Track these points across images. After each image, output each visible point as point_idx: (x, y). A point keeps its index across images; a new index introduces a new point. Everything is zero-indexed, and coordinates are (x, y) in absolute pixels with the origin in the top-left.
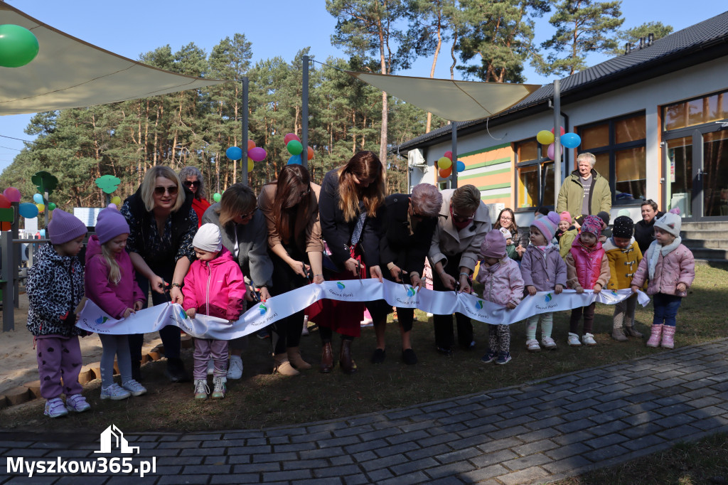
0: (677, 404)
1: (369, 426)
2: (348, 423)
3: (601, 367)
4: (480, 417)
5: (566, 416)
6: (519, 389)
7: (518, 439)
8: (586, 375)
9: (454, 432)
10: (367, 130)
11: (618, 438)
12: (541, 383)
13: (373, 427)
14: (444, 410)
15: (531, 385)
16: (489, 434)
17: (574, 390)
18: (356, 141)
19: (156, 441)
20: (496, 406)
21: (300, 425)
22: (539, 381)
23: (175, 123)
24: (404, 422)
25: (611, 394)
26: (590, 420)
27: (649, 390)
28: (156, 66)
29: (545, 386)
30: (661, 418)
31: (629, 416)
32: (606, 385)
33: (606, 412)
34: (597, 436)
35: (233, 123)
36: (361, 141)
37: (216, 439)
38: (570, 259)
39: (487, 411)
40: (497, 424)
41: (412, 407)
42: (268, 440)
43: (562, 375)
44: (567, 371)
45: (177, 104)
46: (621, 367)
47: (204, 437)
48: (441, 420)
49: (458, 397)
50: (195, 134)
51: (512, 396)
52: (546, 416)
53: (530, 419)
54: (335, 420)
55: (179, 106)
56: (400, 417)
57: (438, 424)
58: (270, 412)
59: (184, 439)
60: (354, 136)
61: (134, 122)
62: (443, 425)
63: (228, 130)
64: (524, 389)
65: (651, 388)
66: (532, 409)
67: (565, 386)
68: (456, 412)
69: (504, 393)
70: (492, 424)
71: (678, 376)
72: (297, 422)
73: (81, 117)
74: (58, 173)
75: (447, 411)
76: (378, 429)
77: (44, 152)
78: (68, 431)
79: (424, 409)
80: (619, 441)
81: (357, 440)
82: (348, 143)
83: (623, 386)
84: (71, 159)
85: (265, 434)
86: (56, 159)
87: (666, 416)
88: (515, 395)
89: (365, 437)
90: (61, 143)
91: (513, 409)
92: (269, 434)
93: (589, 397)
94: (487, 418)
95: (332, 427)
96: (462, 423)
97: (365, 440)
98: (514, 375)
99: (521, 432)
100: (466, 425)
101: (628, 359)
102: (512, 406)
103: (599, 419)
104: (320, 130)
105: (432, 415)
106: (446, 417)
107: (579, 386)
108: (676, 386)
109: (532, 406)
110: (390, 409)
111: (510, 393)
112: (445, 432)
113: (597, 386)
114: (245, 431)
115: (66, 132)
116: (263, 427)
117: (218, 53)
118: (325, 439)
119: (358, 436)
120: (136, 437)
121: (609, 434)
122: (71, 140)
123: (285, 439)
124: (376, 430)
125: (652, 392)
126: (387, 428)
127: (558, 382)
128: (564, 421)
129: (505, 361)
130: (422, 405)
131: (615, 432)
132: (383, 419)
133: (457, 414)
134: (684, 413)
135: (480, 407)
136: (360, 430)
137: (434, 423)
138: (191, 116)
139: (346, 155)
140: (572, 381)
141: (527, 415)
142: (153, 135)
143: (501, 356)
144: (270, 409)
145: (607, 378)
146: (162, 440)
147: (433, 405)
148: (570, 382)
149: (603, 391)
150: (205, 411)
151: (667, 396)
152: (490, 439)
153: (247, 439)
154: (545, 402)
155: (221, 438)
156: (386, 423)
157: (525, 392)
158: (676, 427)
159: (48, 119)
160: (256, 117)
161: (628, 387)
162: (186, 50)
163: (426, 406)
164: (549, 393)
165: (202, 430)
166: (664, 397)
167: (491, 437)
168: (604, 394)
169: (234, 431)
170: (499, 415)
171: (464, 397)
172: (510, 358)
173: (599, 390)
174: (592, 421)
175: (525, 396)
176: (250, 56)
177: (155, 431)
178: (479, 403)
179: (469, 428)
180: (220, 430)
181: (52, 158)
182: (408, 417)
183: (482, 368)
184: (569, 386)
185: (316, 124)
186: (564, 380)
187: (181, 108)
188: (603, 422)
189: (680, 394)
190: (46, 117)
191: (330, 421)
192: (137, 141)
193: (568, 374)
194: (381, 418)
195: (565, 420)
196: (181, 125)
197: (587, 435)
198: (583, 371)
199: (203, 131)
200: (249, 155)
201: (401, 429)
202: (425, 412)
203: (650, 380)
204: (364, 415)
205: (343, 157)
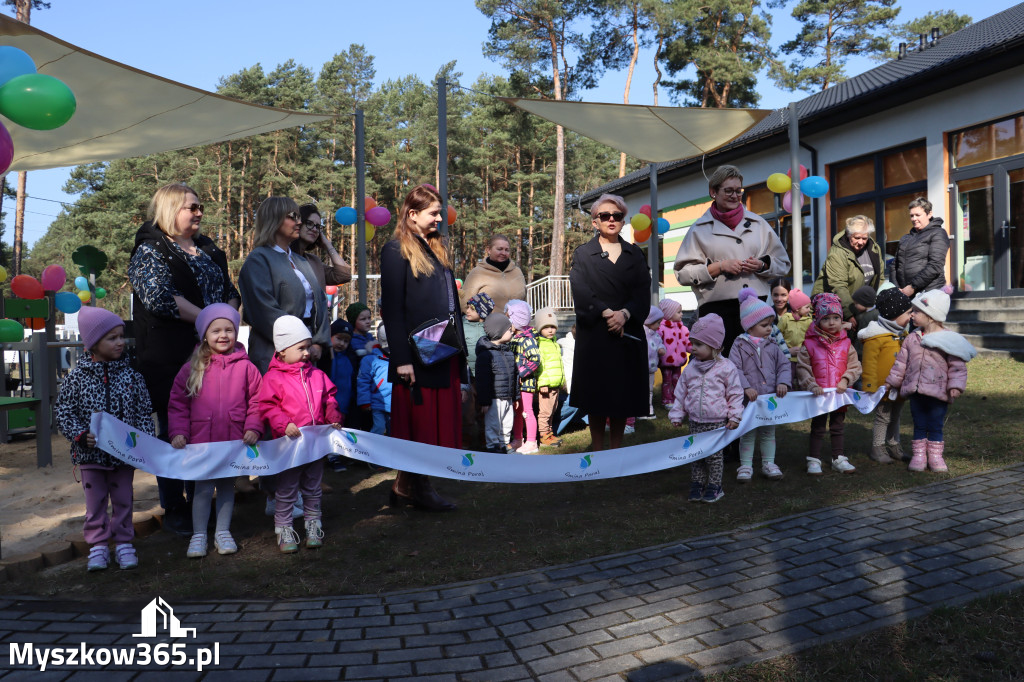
0: (944, 555)
1: (523, 589)
2: (494, 585)
3: (846, 505)
4: (672, 576)
5: (790, 573)
6: (730, 536)
7: (721, 604)
8: (822, 517)
9: (637, 596)
10: (537, 175)
11: (857, 602)
12: (761, 528)
13: (528, 590)
14: (625, 566)
15: (747, 531)
16: (683, 598)
17: (804, 537)
18: (522, 190)
19: (239, 611)
20: (695, 560)
21: (431, 588)
22: (758, 525)
23: (270, 172)
24: (571, 582)
25: (854, 543)
26: (822, 578)
27: (907, 535)
28: (240, 94)
29: (765, 532)
30: (919, 575)
31: (876, 572)
32: (849, 530)
33: (845, 566)
34: (829, 600)
35: (349, 169)
36: (529, 192)
37: (317, 607)
38: (804, 354)
39: (684, 566)
40: (695, 584)
41: (582, 562)
42: (386, 608)
43: (791, 517)
44: (797, 511)
45: (271, 145)
46: (872, 505)
47: (301, 606)
48: (622, 580)
49: (646, 549)
50: (297, 188)
51: (719, 546)
52: (763, 573)
53: (741, 577)
54: (477, 581)
55: (273, 147)
56: (565, 576)
57: (616, 585)
58: (392, 571)
59: (275, 608)
60: (519, 183)
61: (212, 172)
62: (622, 586)
63: (344, 179)
64: (737, 536)
65: (911, 533)
66: (745, 563)
67: (794, 532)
68: (642, 568)
69: (709, 542)
70: (688, 584)
71: (949, 517)
72: (426, 584)
73: (138, 167)
74: (109, 246)
75: (631, 567)
76: (534, 592)
77: (89, 217)
78: (123, 599)
79: (599, 565)
80: (859, 606)
81: (505, 607)
82: (511, 194)
83: (873, 531)
84: (127, 226)
85: (383, 600)
86: (106, 226)
87: (926, 572)
88: (724, 544)
89: (517, 604)
90: (113, 205)
91: (718, 564)
92: (388, 600)
93: (824, 546)
94: (683, 577)
95: (473, 590)
96: (649, 583)
97: (516, 607)
98: (726, 518)
99: (727, 594)
100: (652, 586)
101: (883, 493)
102: (718, 560)
103: (834, 576)
104: (471, 177)
105: (609, 572)
106: (627, 575)
107: (812, 531)
108: (946, 529)
109: (745, 560)
110: (552, 565)
111: (717, 541)
112: (624, 596)
113: (837, 531)
114: (357, 596)
115: (120, 188)
116: (382, 591)
117: (330, 72)
118: (462, 607)
119: (507, 601)
120: (212, 607)
121: (847, 596)
122: (126, 199)
123: (409, 608)
124: (532, 594)
125: (911, 538)
126: (546, 591)
127: (784, 526)
128: (787, 580)
129: (715, 498)
130: (596, 559)
131: (854, 594)
132: (541, 579)
133: (643, 572)
134: (951, 567)
135: (674, 562)
136: (511, 594)
137: (610, 583)
138: (291, 161)
139: (510, 210)
140: (804, 524)
141: (738, 572)
142: (239, 189)
143: (710, 491)
144: (391, 567)
145: (852, 520)
146: (246, 609)
147: (610, 559)
148: (800, 527)
149: (844, 538)
150: (305, 571)
151: (932, 545)
152: (684, 605)
153: (358, 608)
154: (763, 553)
155: (325, 607)
156: (547, 585)
157: (737, 541)
158: (939, 585)
159: (94, 171)
160: (382, 161)
161: (880, 531)
162: (283, 69)
163: (602, 561)
164: (770, 542)
165: (300, 596)
166: (926, 545)
167: (685, 602)
168: (844, 542)
169: (343, 597)
170: (699, 572)
171: (653, 547)
172: (722, 494)
173: (838, 536)
174: (825, 579)
175: (737, 546)
176: (372, 75)
177: (237, 598)
178: (674, 556)
179: (657, 589)
180: (323, 596)
181: (101, 225)
182: (577, 576)
183: (683, 508)
184: (799, 532)
185: (466, 168)
186: (793, 524)
187: (276, 151)
188: (839, 580)
189: (950, 541)
190: (91, 169)
191: (471, 582)
192: (217, 199)
193: (799, 515)
194: (540, 577)
195: (788, 577)
196: (277, 174)
197: (816, 598)
198: (820, 510)
199: (308, 182)
200: (367, 219)
201: (566, 593)
202: (599, 569)
203: (910, 522)
204: (518, 574)
205: (504, 214)
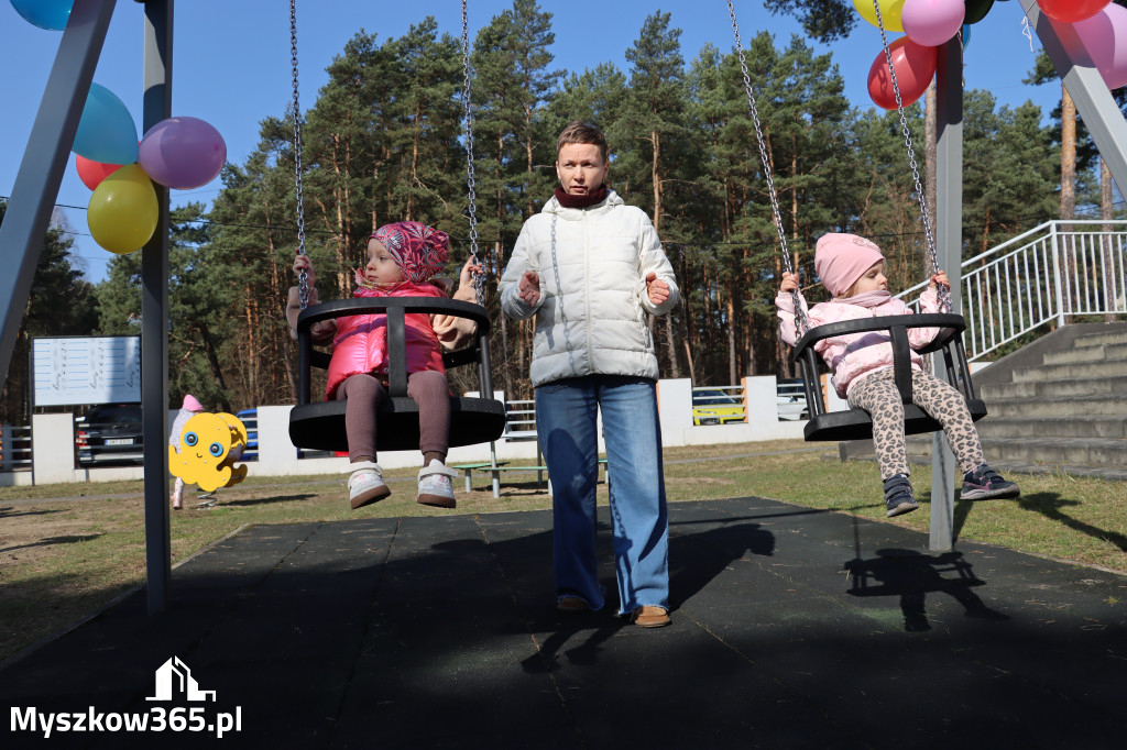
10: (803, 177)
23: (403, 181)
35: (523, 175)
45: (407, 141)
50: (445, 203)
55: (409, 145)
139: (765, 230)
162: (419, 32)
187: (414, 150)
196: (416, 185)
205: (757, 235)
